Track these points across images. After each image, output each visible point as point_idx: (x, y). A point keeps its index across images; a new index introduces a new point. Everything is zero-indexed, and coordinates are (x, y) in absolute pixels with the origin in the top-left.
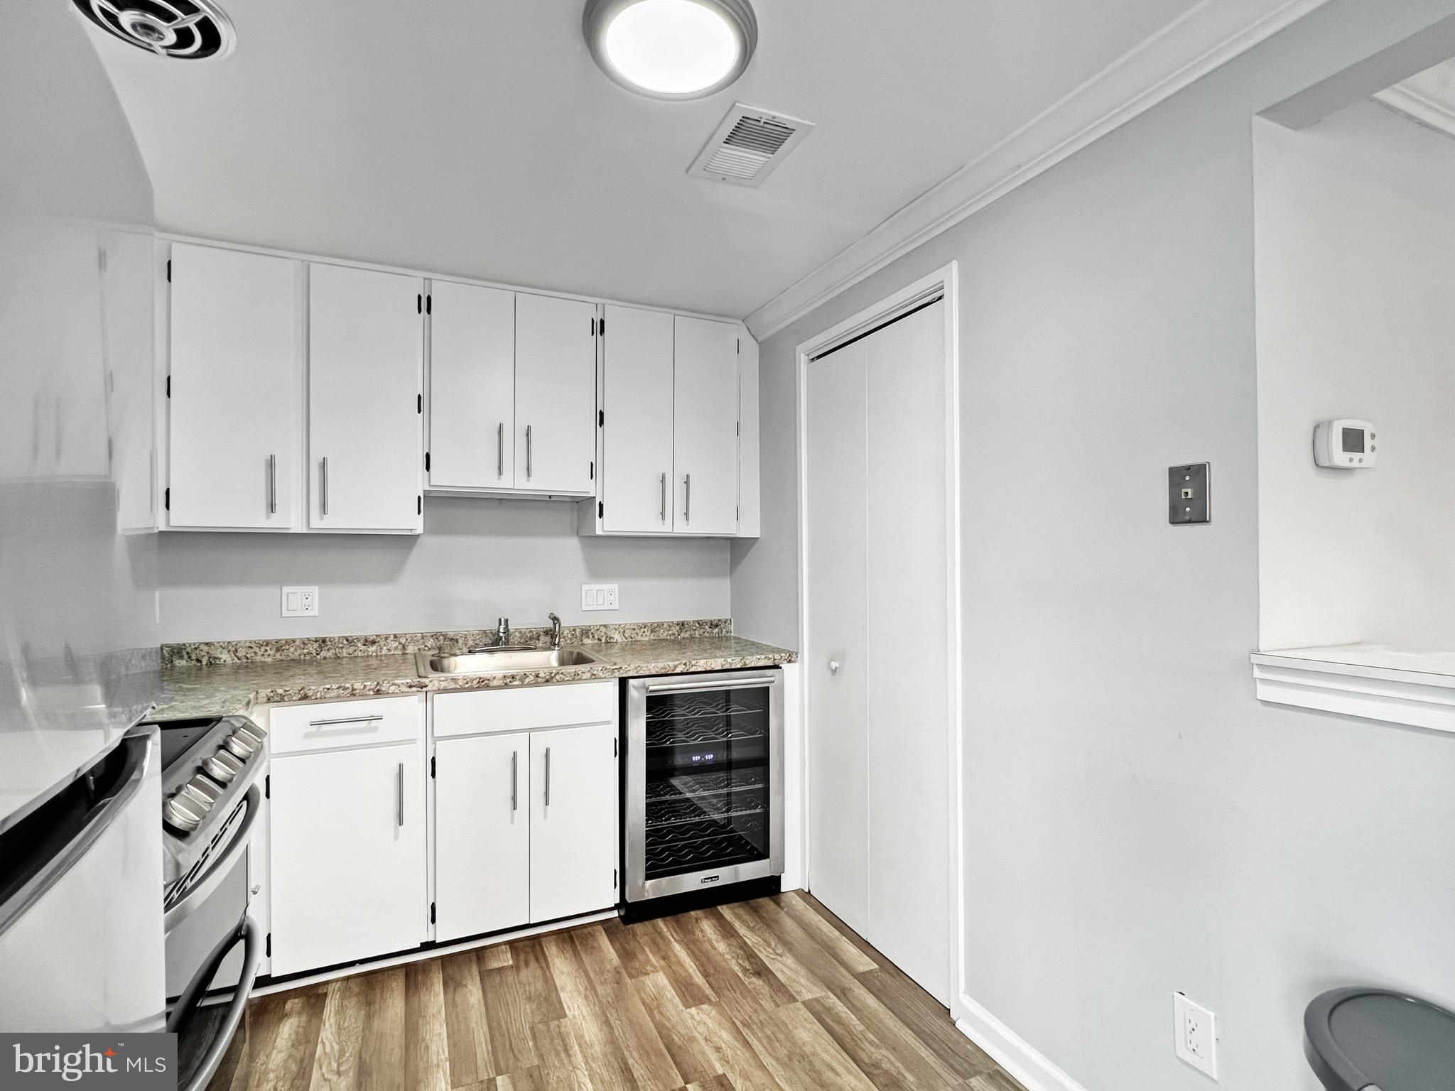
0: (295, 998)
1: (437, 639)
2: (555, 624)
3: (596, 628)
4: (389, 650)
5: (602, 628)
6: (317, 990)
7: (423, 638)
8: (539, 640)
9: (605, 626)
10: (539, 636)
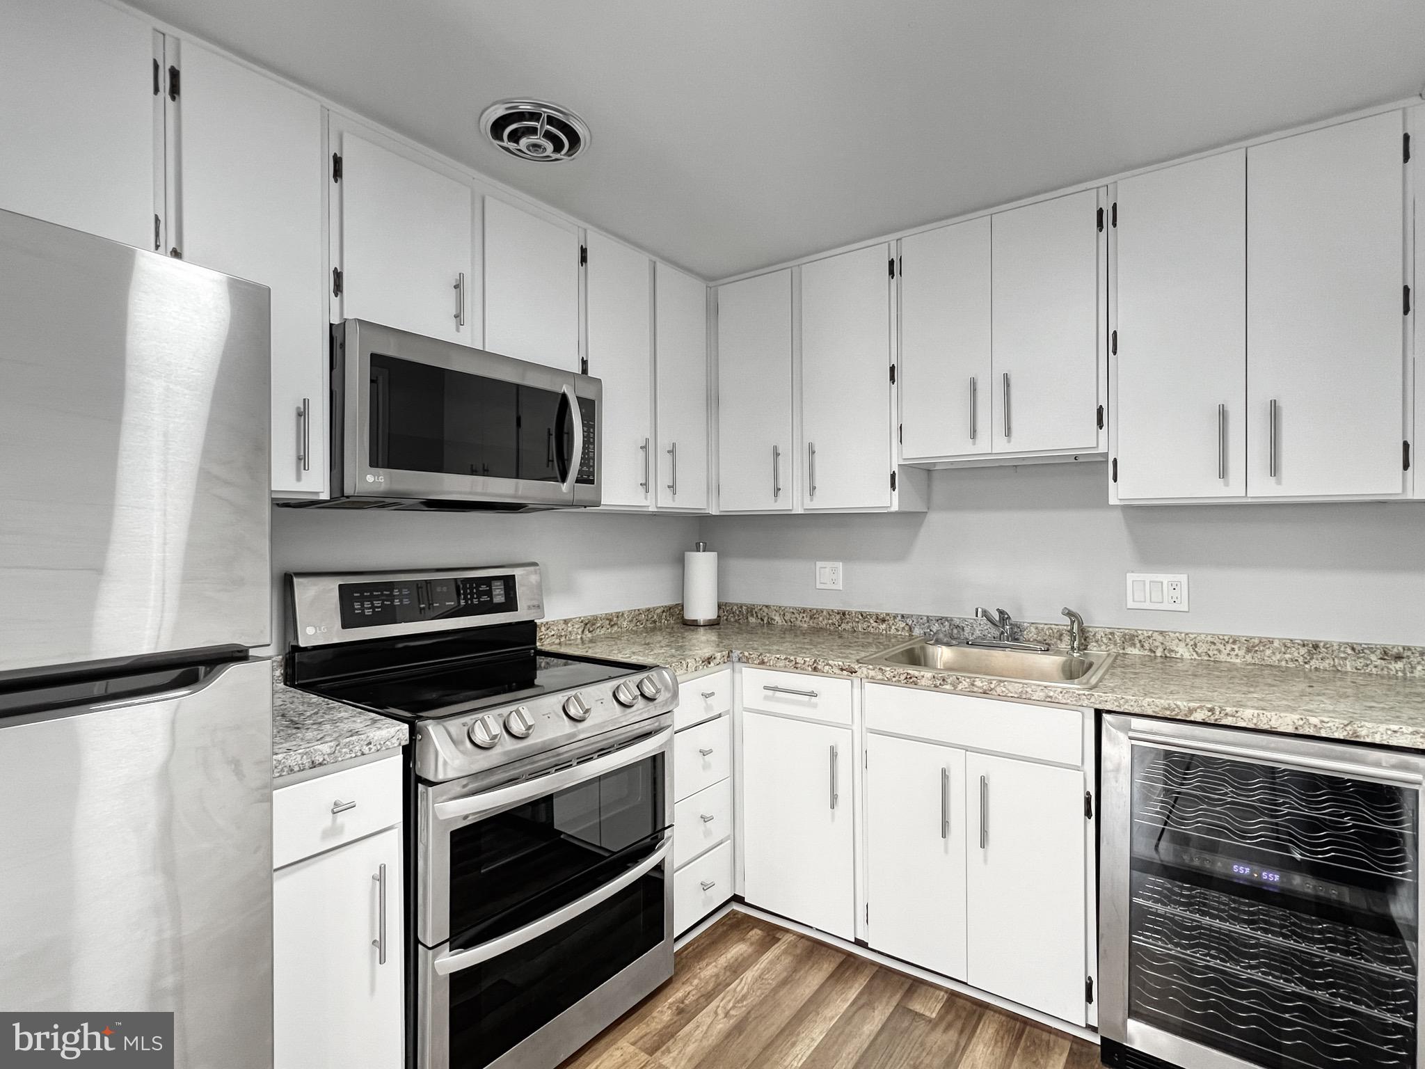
0: (760, 930)
1: (942, 624)
2: (1073, 622)
3: (1146, 635)
4: (897, 630)
5: (1156, 635)
6: (777, 933)
7: (928, 622)
8: (1061, 640)
9: (1161, 633)
10: (1061, 635)
